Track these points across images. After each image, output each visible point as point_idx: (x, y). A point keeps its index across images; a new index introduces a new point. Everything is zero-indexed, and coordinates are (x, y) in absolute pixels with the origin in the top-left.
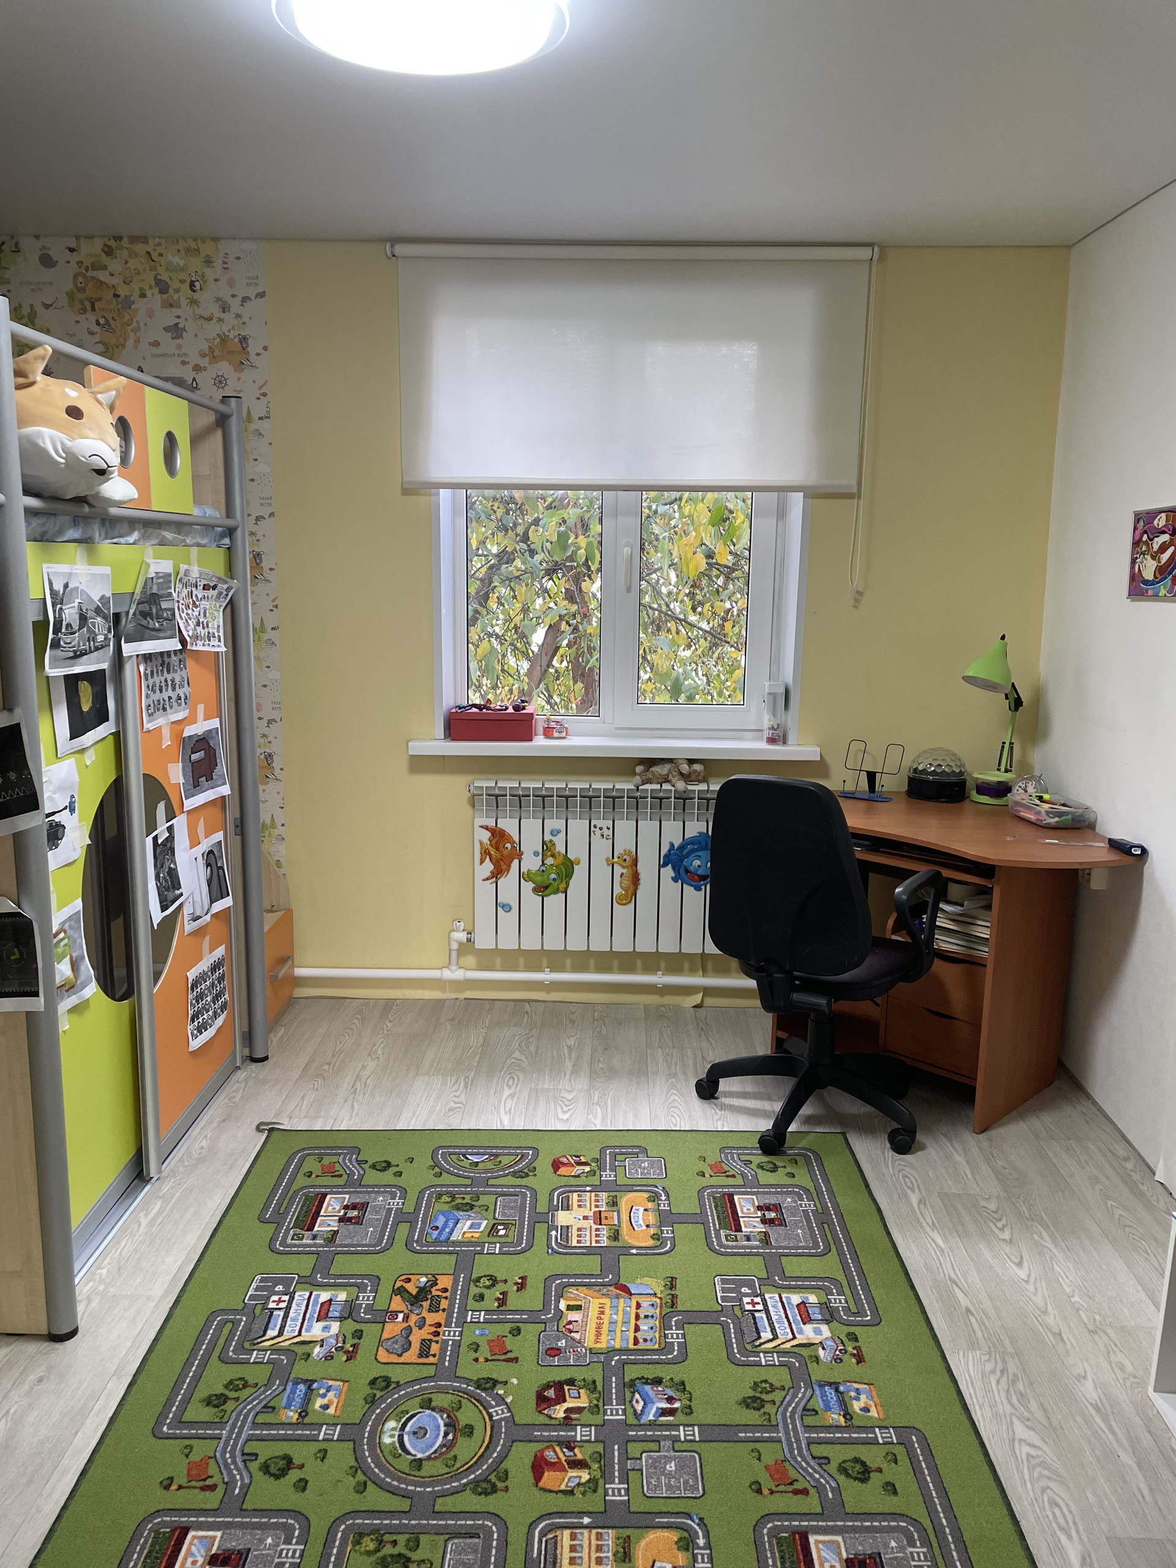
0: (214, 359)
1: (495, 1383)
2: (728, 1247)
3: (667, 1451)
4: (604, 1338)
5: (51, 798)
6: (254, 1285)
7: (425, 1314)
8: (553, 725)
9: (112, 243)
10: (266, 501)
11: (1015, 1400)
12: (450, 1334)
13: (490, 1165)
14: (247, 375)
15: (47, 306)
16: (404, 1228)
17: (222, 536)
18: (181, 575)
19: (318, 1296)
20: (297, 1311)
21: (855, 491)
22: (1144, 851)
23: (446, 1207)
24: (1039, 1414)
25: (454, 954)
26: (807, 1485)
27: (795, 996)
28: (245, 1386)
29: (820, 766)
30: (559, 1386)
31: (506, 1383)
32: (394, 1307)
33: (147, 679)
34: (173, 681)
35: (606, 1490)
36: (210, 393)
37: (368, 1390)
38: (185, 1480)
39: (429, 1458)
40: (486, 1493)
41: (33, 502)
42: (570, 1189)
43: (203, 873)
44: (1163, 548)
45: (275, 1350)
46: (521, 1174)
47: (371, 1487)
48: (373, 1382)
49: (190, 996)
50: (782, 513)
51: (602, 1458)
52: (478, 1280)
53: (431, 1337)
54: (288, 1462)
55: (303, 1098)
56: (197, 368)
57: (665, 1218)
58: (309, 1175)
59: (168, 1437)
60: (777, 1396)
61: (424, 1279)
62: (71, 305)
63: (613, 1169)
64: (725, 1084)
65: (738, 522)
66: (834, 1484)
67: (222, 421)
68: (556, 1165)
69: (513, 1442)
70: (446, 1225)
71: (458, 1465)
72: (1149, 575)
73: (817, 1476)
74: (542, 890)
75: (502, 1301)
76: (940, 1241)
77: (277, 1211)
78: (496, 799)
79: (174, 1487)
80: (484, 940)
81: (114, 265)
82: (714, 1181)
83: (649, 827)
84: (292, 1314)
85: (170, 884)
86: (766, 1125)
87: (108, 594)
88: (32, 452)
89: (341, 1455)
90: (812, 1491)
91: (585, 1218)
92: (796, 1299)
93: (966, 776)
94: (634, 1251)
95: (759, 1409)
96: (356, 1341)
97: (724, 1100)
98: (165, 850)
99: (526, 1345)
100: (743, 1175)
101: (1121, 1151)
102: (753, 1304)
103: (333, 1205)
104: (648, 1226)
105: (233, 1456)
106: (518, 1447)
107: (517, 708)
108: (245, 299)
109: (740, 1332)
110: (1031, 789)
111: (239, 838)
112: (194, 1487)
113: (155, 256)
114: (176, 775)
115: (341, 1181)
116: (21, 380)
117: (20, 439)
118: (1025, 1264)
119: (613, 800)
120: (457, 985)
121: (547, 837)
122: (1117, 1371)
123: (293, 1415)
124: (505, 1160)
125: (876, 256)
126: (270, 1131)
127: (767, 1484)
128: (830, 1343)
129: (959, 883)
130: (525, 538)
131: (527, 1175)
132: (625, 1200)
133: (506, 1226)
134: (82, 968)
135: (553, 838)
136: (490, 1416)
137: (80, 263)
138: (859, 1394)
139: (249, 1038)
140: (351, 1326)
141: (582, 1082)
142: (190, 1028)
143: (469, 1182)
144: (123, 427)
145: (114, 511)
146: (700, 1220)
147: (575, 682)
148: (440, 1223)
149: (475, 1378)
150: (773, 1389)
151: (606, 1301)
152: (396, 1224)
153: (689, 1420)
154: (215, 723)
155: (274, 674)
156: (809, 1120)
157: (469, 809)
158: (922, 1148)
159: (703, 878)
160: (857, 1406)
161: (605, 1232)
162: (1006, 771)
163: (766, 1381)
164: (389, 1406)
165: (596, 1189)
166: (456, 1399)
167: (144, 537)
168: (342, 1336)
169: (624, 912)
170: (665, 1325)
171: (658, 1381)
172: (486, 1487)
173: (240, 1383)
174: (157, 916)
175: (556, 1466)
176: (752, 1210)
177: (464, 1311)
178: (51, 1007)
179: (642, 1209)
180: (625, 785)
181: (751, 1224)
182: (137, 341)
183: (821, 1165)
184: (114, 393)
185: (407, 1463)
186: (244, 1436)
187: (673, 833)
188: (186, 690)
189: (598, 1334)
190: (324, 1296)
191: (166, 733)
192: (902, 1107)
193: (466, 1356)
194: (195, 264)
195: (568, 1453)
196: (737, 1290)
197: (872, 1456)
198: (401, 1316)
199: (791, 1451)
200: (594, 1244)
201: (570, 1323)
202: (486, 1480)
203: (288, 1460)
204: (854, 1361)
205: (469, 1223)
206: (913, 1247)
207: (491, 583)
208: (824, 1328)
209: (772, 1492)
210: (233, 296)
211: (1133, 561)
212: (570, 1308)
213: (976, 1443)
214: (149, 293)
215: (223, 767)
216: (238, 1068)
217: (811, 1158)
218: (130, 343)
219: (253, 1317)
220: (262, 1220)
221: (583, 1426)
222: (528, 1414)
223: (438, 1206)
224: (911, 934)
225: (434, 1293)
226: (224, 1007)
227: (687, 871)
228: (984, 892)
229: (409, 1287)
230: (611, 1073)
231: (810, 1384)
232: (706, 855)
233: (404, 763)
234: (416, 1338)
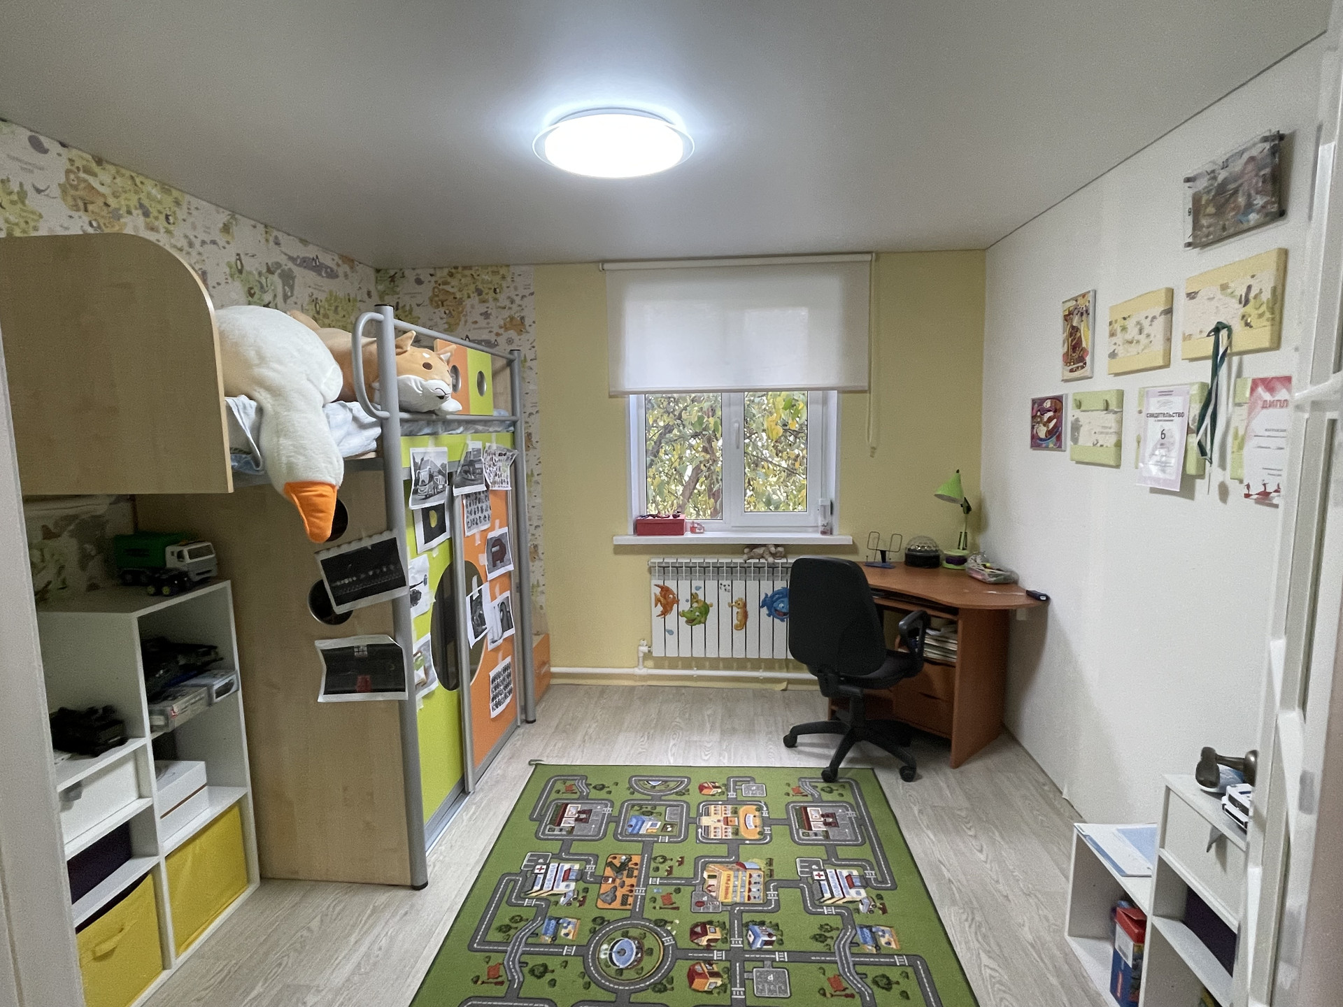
0: (507, 329)
1: (666, 922)
2: (803, 840)
3: (769, 967)
4: (730, 895)
5: (412, 577)
6: (526, 859)
7: (625, 879)
8: (696, 525)
9: (453, 271)
10: (534, 405)
11: (980, 938)
12: (640, 891)
13: (663, 788)
14: (524, 337)
15: (418, 305)
16: (612, 825)
17: (510, 426)
18: (487, 449)
19: (563, 866)
20: (551, 875)
21: (867, 388)
22: (1048, 598)
23: (637, 813)
24: (996, 948)
25: (641, 659)
26: (853, 992)
27: (841, 687)
28: (521, 920)
29: (852, 549)
30: (703, 925)
31: (672, 922)
32: (607, 874)
33: (467, 507)
34: (482, 508)
35: (732, 992)
36: (503, 348)
37: (591, 925)
38: (486, 977)
39: (627, 968)
40: (660, 991)
41: (405, 415)
42: (709, 803)
43: (498, 615)
44: (1050, 420)
45: (538, 899)
46: (681, 794)
47: (593, 985)
48: (594, 920)
49: (491, 686)
50: (825, 402)
51: (729, 971)
52: (655, 858)
53: (628, 893)
54: (545, 969)
55: (555, 745)
56: (498, 334)
57: (766, 822)
58: (558, 792)
59: (477, 951)
60: (834, 934)
61: (624, 857)
62: (432, 304)
63: (735, 790)
64: (801, 739)
65: (800, 408)
66: (870, 992)
67: (510, 363)
68: (701, 788)
69: (677, 959)
70: (636, 824)
71: (643, 974)
72: (1042, 434)
73: (859, 986)
74: (691, 622)
75: (670, 872)
76: (932, 837)
77: (539, 813)
78: (664, 569)
79: (479, 982)
80: (658, 652)
81: (454, 282)
82: (795, 799)
83: (752, 585)
84: (548, 877)
85: (479, 622)
86: (826, 764)
87: (446, 462)
88: (404, 389)
89: (576, 965)
90: (857, 996)
91: (719, 821)
92: (845, 873)
93: (939, 552)
94: (747, 842)
95: (823, 942)
96: (584, 894)
97: (800, 748)
98: (477, 604)
99: (683, 900)
100: (812, 795)
101: (1041, 779)
102: (819, 876)
103: (572, 811)
104: (756, 827)
105: (514, 963)
106: (679, 962)
107: (675, 516)
108: (523, 297)
109: (811, 893)
110: (979, 561)
111: (518, 594)
112: (491, 983)
113: (475, 276)
114: (483, 560)
115: (576, 796)
116: (399, 350)
117: (398, 381)
118: (984, 852)
119: (731, 569)
120: (643, 678)
121: (694, 591)
122: (1045, 922)
123: (548, 939)
124: (672, 785)
125: (874, 259)
126: (537, 765)
127: (829, 990)
128: (866, 901)
129: (938, 618)
130: (680, 418)
131: (684, 794)
132: (742, 810)
133: (672, 826)
134: (431, 672)
135: (697, 592)
136: (663, 943)
137: (436, 282)
138: (884, 933)
139: (525, 709)
140: (582, 885)
141: (716, 736)
142: (491, 705)
143: (650, 798)
144: (455, 370)
145: (449, 417)
146: (787, 823)
147: (709, 498)
148: (633, 822)
149: (654, 919)
150: (832, 929)
151: (731, 873)
152: (607, 824)
153: (782, 948)
154: (505, 530)
155: (538, 500)
156: (852, 761)
157: (648, 575)
158: (920, 777)
159: (785, 614)
160: (883, 941)
161: (730, 830)
162: (964, 549)
163: (827, 925)
164: (604, 935)
165: (725, 803)
166: (642, 932)
167: (466, 429)
168: (576, 891)
169: (739, 635)
170: (767, 888)
171: (762, 923)
172: (660, 988)
173: (518, 918)
174: (473, 641)
175: (702, 975)
176: (818, 817)
177: (647, 877)
178: (412, 696)
179: (752, 816)
180: (738, 560)
181: (818, 825)
182: (466, 322)
183: (859, 789)
184: (449, 354)
185: (614, 971)
186: (520, 952)
187: (767, 588)
188: (489, 512)
189: (727, 893)
190: (567, 866)
191: (478, 537)
192: (905, 751)
193: (649, 905)
194: (497, 279)
195: (709, 967)
196: (809, 867)
197: (894, 974)
198: (611, 880)
199: (844, 970)
200: (724, 837)
201: (710, 886)
202: (661, 983)
203: (545, 966)
204: (881, 912)
205: (650, 823)
206: (916, 840)
207: (660, 443)
208: (863, 891)
209: (832, 996)
210: (517, 295)
211: (1033, 427)
212: (710, 877)
213: (958, 967)
214: (472, 295)
215: (509, 555)
216: (519, 727)
217: (852, 784)
218: (462, 323)
219: (526, 879)
220: (531, 819)
221: (718, 950)
222: (685, 942)
223: (632, 813)
224: (909, 648)
225: (630, 866)
226: (510, 692)
227: (776, 610)
228: (952, 623)
229: (615, 861)
230: (734, 731)
231: (854, 927)
232: (786, 600)
233: (611, 549)
234: (619, 894)
